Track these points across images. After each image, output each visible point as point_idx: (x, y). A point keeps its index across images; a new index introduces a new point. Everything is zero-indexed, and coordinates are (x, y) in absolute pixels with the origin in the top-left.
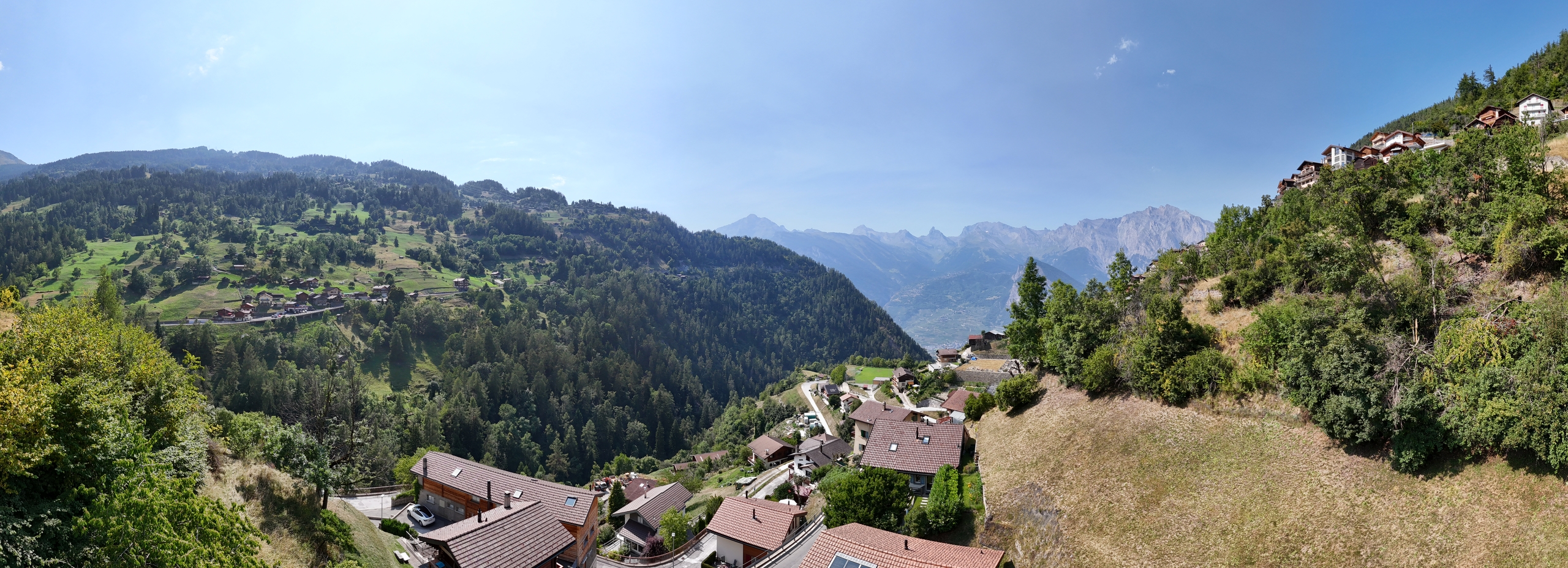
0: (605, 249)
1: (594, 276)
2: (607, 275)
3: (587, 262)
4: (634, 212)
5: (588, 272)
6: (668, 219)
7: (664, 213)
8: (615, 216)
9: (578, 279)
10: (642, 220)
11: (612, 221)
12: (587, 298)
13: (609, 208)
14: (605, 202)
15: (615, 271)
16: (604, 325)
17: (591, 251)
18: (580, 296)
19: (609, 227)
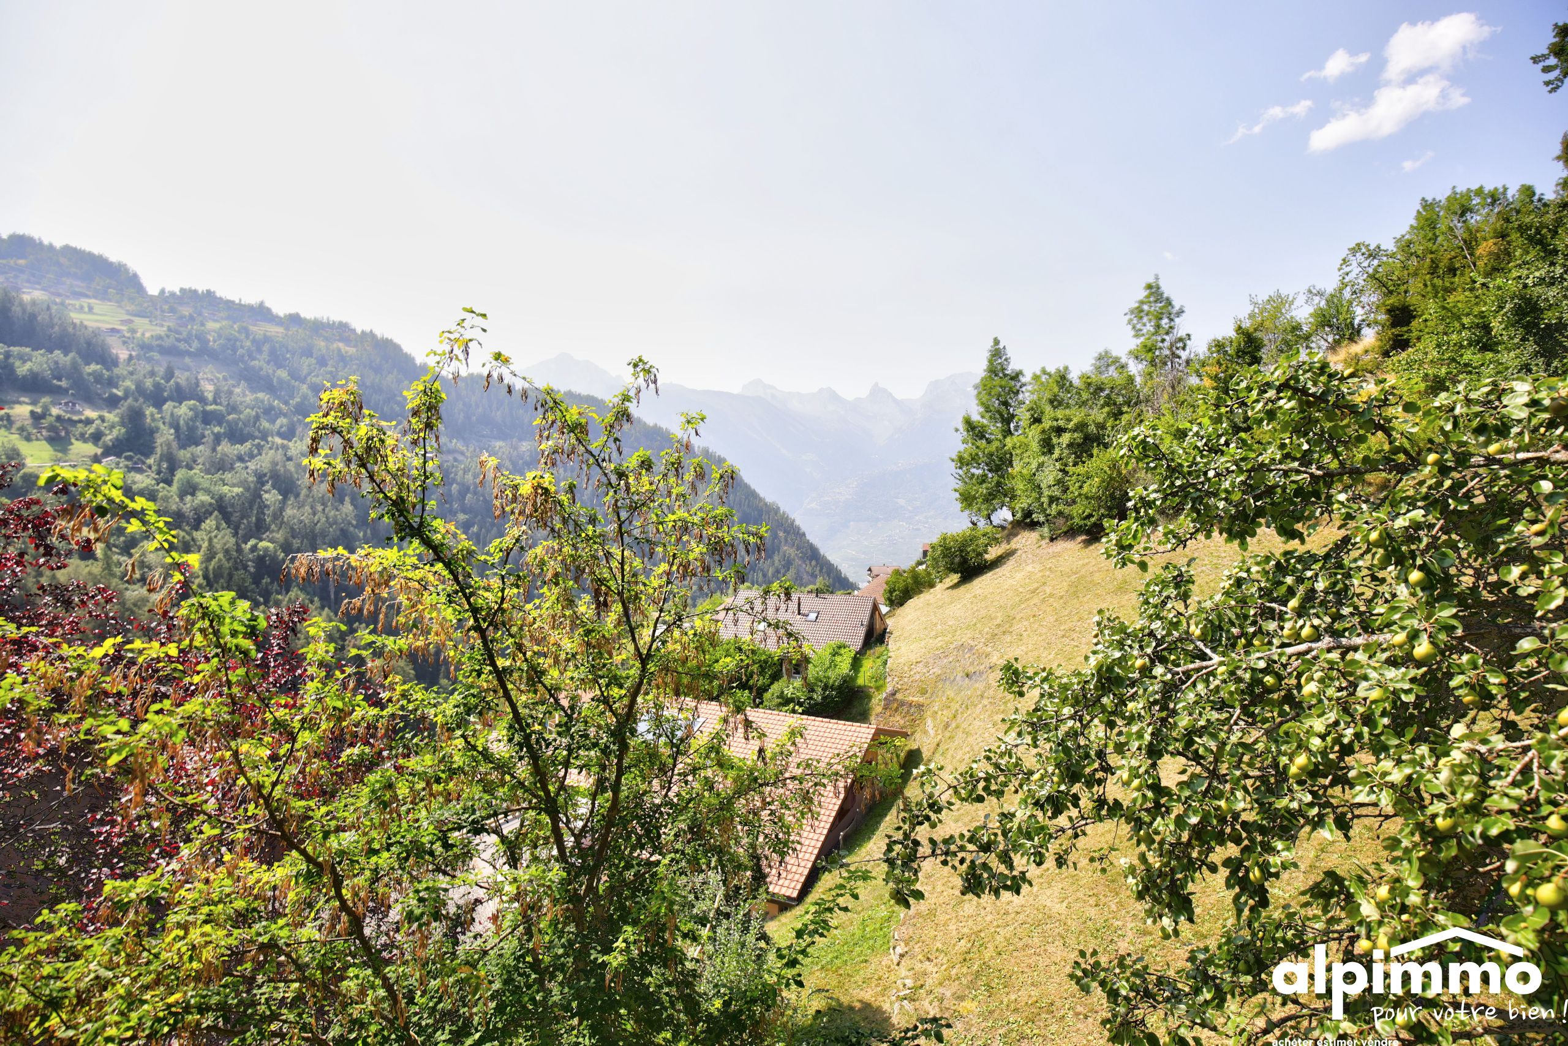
0: (249, 398)
1: (226, 448)
2: (260, 448)
3: (207, 418)
4: (318, 327)
5: (209, 439)
6: (397, 348)
7: (388, 335)
8: (275, 331)
9: (184, 455)
10: (341, 345)
11: (267, 339)
12: (207, 491)
13: (262, 312)
14: (250, 299)
15: (278, 440)
16: (254, 548)
17: (217, 394)
18: (190, 489)
19: (259, 351)
